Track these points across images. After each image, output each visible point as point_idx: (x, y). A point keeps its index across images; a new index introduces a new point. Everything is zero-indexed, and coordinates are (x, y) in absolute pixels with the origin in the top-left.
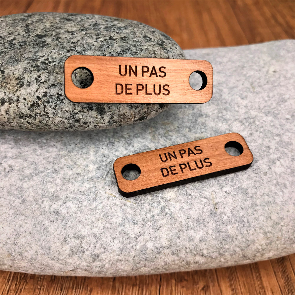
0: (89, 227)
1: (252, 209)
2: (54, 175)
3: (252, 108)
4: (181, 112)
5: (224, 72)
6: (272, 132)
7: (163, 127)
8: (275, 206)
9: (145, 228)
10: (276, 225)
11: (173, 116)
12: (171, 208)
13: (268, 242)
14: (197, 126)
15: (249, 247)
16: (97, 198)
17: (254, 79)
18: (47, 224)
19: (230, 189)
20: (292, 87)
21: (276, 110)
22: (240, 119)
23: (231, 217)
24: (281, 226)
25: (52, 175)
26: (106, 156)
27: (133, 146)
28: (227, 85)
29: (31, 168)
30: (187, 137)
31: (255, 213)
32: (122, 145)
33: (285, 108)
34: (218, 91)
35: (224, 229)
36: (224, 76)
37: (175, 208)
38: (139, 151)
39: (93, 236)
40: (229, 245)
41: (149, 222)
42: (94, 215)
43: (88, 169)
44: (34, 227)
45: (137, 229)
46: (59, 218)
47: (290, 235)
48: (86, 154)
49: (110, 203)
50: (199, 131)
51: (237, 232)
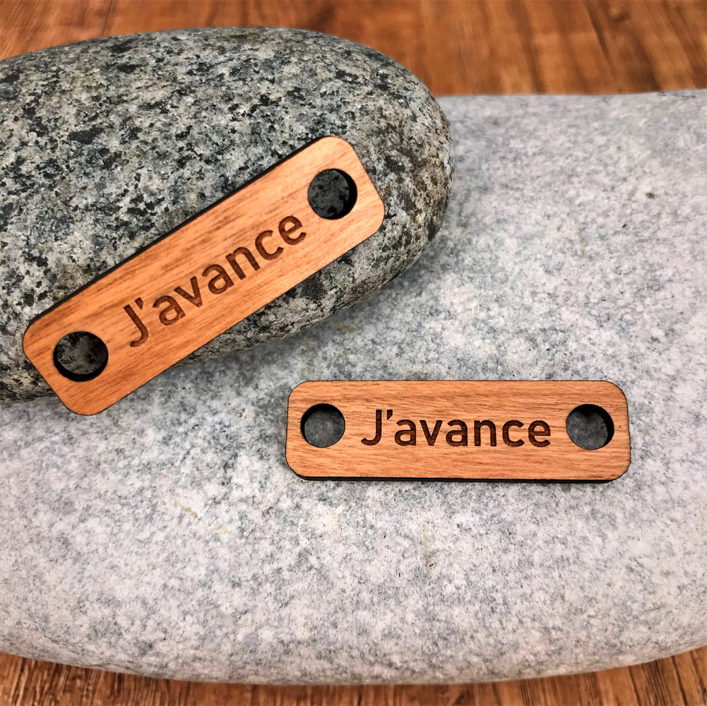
0: (133, 582)
1: (518, 574)
2: (66, 449)
3: (569, 302)
4: (388, 298)
5: (521, 186)
6: (606, 374)
7: (338, 338)
8: (577, 570)
9: (258, 598)
10: (575, 614)
11: (368, 308)
12: (322, 555)
13: (553, 648)
14: (419, 343)
15: (504, 657)
16: (154, 516)
17: (593, 215)
18: (42, 565)
19: (471, 519)
20: (687, 245)
21: (629, 311)
22: (530, 332)
23: (463, 588)
24: (589, 616)
25: (61, 450)
26: (188, 408)
27: (257, 387)
28: (518, 228)
29: (18, 427)
30: (391, 371)
31: (525, 583)
32: (232, 382)
33: (654, 308)
34: (491, 243)
35: (445, 614)
36: (518, 199)
37: (332, 554)
38: (269, 401)
39: (139, 603)
40: (453, 648)
41: (268, 585)
42: (145, 557)
43: (142, 440)
44: (15, 568)
45: (239, 598)
46: (69, 554)
47: (611, 637)
48: (144, 399)
49: (184, 531)
50: (421, 357)
51: (475, 623)
